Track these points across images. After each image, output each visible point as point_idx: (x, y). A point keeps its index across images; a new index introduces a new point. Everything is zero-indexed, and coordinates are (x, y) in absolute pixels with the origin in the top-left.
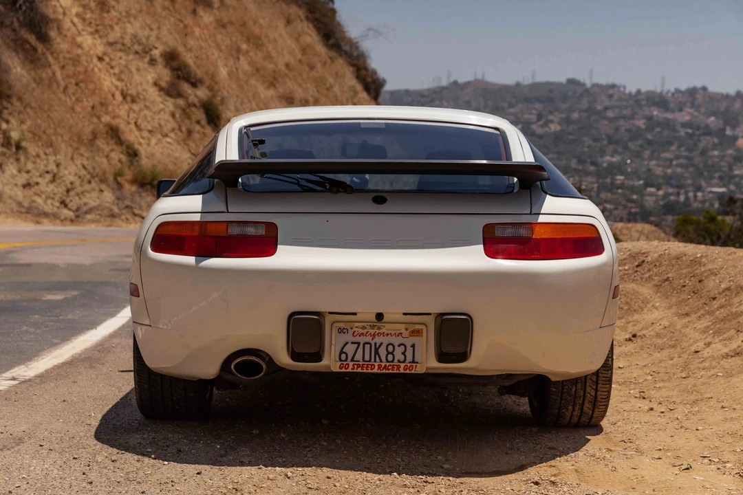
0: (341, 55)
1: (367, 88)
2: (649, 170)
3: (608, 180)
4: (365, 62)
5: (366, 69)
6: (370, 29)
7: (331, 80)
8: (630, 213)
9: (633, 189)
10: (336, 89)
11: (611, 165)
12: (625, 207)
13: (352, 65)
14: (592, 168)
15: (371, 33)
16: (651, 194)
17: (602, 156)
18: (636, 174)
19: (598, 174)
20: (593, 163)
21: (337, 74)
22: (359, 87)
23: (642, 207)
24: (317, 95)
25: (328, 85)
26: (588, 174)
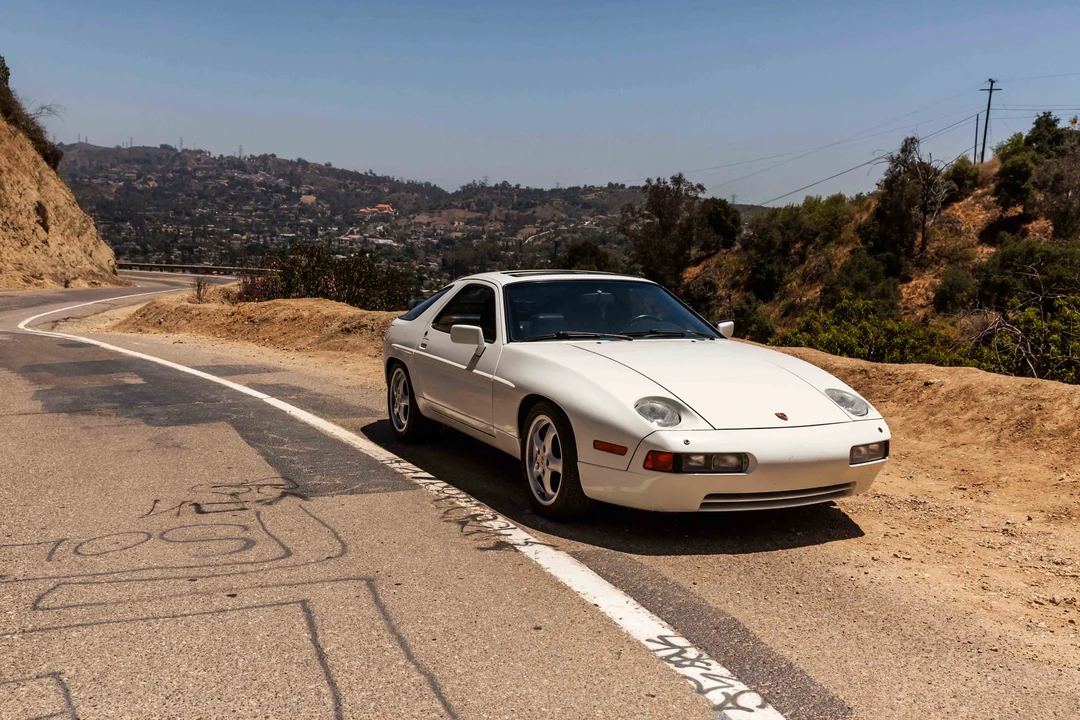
0: (19, 129)
1: (47, 159)
2: (234, 219)
3: (202, 228)
4: (42, 136)
5: (45, 143)
6: (43, 108)
7: (18, 152)
8: (221, 254)
9: (222, 236)
10: (23, 160)
11: (202, 215)
12: (217, 249)
13: (31, 138)
14: (187, 218)
15: (45, 111)
16: (237, 239)
17: (194, 209)
18: (223, 223)
19: (192, 223)
20: (188, 214)
21: (21, 147)
22: (39, 158)
23: (230, 249)
24: (9, 165)
25: (16, 157)
26: (184, 223)
